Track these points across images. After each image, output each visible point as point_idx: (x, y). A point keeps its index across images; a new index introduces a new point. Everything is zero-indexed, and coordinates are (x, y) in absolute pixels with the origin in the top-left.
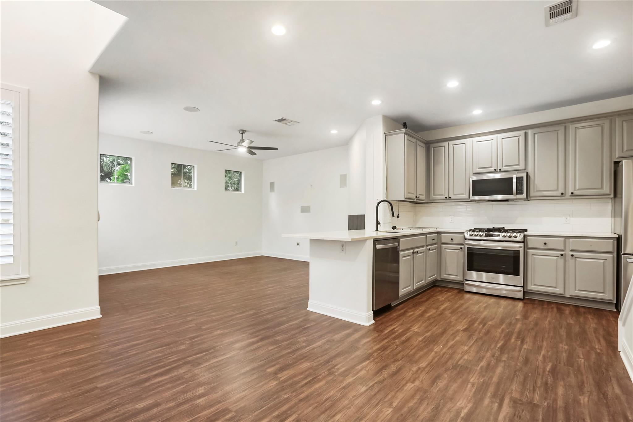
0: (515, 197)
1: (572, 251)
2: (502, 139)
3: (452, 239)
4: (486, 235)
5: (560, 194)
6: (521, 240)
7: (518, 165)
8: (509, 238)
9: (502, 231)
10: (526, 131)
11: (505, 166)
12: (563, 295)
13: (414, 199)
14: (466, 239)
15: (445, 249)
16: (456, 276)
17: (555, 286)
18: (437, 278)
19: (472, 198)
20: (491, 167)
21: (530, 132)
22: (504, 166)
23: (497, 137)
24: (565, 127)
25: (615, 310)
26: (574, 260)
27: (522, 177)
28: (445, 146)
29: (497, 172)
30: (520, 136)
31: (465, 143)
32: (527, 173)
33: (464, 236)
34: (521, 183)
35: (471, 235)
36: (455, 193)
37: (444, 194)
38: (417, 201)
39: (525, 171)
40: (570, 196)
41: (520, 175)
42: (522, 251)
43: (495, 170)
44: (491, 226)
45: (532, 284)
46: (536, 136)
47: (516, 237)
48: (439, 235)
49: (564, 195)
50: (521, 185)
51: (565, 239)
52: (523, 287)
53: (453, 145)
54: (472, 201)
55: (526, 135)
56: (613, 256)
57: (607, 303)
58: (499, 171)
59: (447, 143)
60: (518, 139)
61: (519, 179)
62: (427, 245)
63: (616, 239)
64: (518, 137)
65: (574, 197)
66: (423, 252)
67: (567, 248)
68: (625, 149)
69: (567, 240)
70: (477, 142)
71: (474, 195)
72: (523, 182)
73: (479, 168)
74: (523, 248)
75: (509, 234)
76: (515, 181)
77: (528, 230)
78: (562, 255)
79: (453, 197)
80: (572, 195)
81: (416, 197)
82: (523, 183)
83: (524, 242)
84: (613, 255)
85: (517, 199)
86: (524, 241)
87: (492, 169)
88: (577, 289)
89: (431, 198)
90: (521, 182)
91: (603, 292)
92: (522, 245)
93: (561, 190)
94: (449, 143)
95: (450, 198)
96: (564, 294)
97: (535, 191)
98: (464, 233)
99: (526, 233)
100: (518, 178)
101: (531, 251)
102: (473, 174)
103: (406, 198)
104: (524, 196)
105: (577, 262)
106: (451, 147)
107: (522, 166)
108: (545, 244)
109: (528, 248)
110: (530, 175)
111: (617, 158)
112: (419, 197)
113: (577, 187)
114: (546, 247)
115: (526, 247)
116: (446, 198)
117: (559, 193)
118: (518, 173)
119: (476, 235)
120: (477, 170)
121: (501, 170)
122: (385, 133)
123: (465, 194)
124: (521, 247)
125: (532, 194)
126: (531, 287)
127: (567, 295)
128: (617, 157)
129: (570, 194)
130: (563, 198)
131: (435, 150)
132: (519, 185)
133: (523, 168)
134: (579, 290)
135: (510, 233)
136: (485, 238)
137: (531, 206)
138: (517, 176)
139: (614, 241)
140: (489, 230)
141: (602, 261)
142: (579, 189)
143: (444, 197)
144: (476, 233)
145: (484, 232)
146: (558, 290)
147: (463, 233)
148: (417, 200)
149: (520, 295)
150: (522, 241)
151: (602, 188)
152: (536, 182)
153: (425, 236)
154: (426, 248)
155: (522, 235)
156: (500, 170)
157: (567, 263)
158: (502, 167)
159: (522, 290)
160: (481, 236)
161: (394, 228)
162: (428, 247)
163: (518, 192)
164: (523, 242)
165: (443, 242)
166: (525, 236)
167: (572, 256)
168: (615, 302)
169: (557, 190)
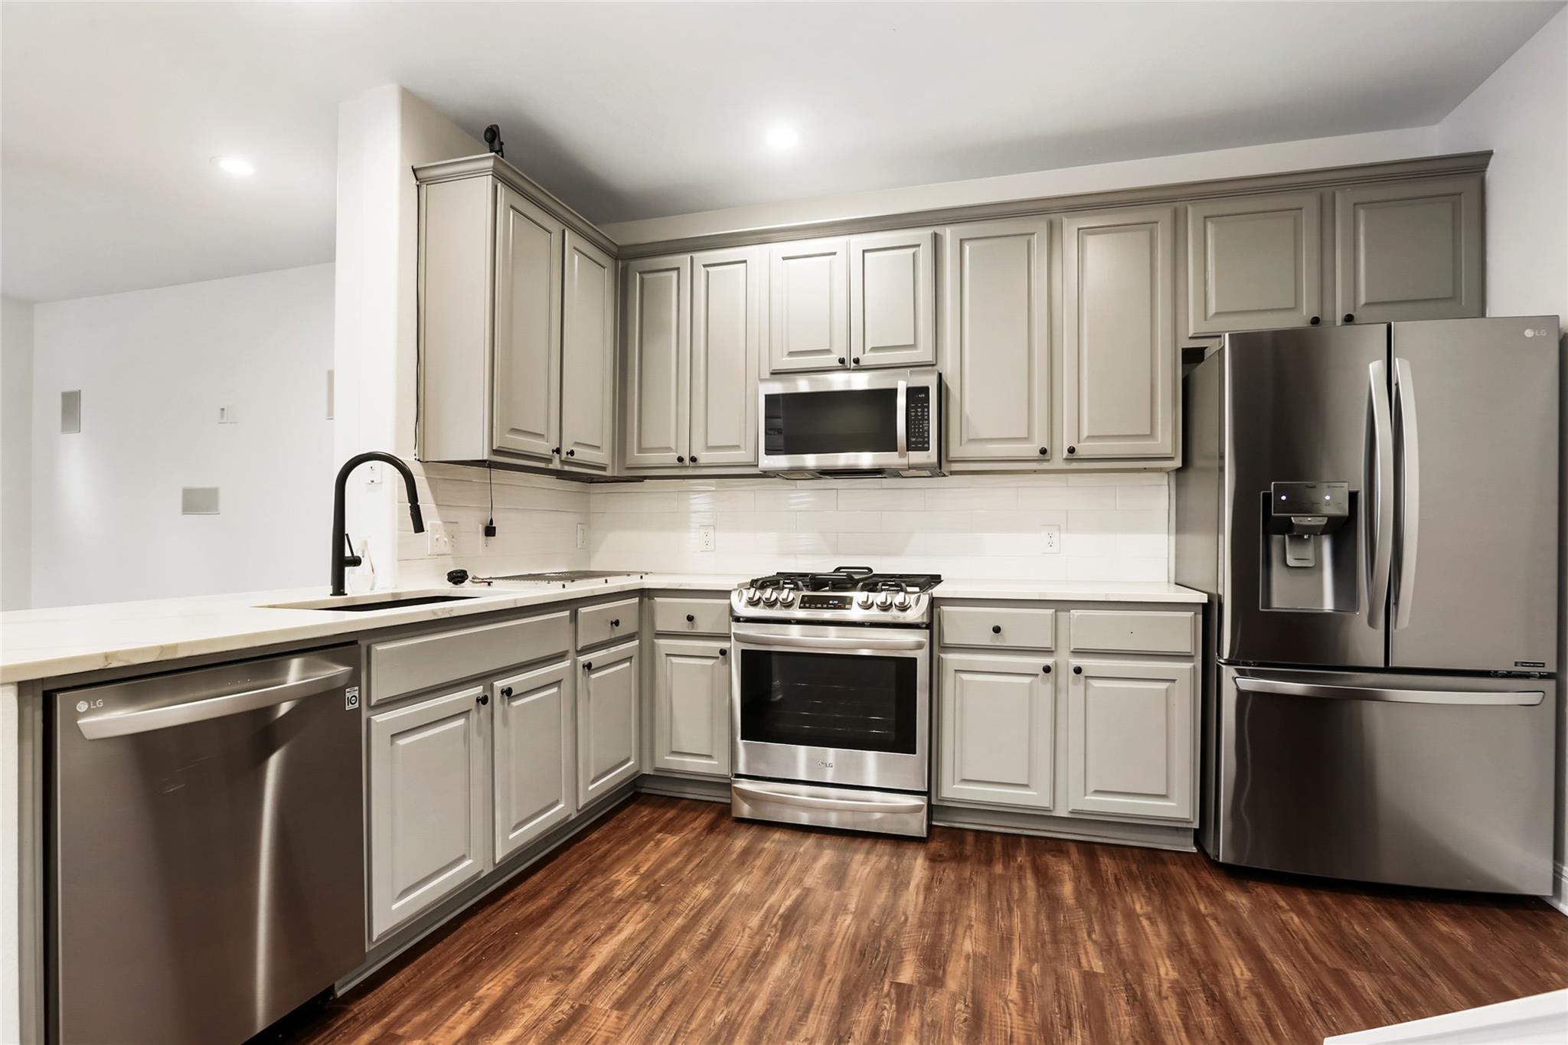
0: (904, 461)
1: (1078, 653)
2: (864, 251)
3: (690, 618)
4: (807, 602)
5: (1038, 453)
6: (919, 621)
7: (913, 346)
8: (882, 613)
9: (861, 584)
10: (938, 230)
11: (874, 349)
12: (1050, 811)
13: (549, 460)
14: (737, 619)
15: (667, 655)
16: (709, 757)
17: (1025, 783)
18: (638, 771)
19: (769, 462)
20: (828, 351)
21: (949, 234)
22: (868, 348)
23: (848, 244)
24: (1051, 226)
25: (1194, 850)
26: (1081, 687)
27: (926, 390)
28: (678, 269)
29: (849, 369)
30: (919, 246)
31: (745, 262)
32: (940, 375)
33: (731, 609)
34: (923, 411)
35: (753, 603)
36: (709, 445)
37: (673, 446)
38: (567, 468)
39: (935, 368)
40: (1067, 459)
41: (919, 381)
42: (922, 657)
43: (842, 361)
44: (824, 566)
45: (957, 779)
46: (967, 247)
47: (903, 608)
48: (646, 600)
49: (1047, 457)
50: (923, 415)
51: (1056, 611)
52: (927, 794)
53: (705, 266)
54: (765, 474)
55: (936, 239)
56: (1194, 667)
57: (1173, 828)
58: (853, 364)
59: (688, 257)
60: (914, 254)
61: (917, 396)
62: (579, 648)
63: (1200, 609)
64: (912, 250)
65: (1075, 465)
66: (558, 683)
67: (1062, 643)
68: (1212, 310)
69: (1062, 615)
70: (784, 259)
71: (770, 450)
72: (928, 407)
73: (791, 354)
74: (926, 649)
75: (879, 598)
76: (901, 401)
77: (942, 578)
78: (1047, 669)
79: (704, 458)
80: (1071, 456)
81: (558, 451)
82: (928, 411)
83: (929, 626)
84: (1192, 664)
85: (910, 467)
86: (931, 624)
87: (832, 360)
88: (1091, 788)
89: (630, 462)
90: (923, 408)
91: (1164, 793)
92: (921, 636)
93: (1040, 442)
94: (692, 258)
95: (693, 459)
96: (1052, 808)
97: (965, 440)
98: (730, 592)
99: (938, 591)
100: (911, 392)
101: (951, 659)
102: (772, 374)
103: (496, 452)
104: (930, 456)
105: (1090, 693)
106: (700, 273)
107: (924, 354)
108: (997, 630)
109: (943, 647)
110: (949, 386)
111: (1191, 338)
112: (572, 453)
113: (1085, 433)
114: (998, 642)
115: (937, 645)
116: (680, 459)
117: (1032, 450)
118: (911, 372)
119: (771, 604)
120: (784, 359)
121: (861, 363)
122: (414, 170)
123: (742, 446)
124: (919, 646)
125: (955, 451)
126: (952, 790)
127: (1061, 812)
128: (1190, 336)
129: (1065, 453)
130: (1045, 466)
131: (645, 281)
132: (916, 415)
133: (928, 357)
134: (1097, 792)
135: (884, 594)
136: (802, 614)
137: (951, 494)
138: (910, 385)
139: (1195, 614)
140: (816, 582)
141: (1164, 686)
142: (1090, 437)
143: (671, 458)
144: (768, 593)
145: (797, 588)
146: (1034, 797)
147: (725, 594)
148: (563, 462)
149: (917, 826)
150: (923, 623)
151: (1151, 435)
152: (967, 409)
153: (567, 613)
154: (575, 662)
155: (925, 599)
156: (857, 361)
157: (1062, 697)
158: (864, 353)
159: (923, 805)
160: (788, 605)
161: (458, 577)
162: (584, 659)
163: (914, 443)
164: (926, 628)
165: (661, 626)
166: (934, 603)
167: (1078, 670)
168: (1196, 825)
169: (1026, 439)
